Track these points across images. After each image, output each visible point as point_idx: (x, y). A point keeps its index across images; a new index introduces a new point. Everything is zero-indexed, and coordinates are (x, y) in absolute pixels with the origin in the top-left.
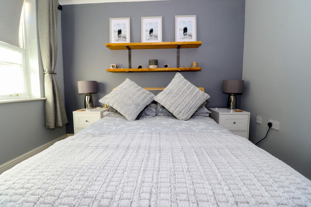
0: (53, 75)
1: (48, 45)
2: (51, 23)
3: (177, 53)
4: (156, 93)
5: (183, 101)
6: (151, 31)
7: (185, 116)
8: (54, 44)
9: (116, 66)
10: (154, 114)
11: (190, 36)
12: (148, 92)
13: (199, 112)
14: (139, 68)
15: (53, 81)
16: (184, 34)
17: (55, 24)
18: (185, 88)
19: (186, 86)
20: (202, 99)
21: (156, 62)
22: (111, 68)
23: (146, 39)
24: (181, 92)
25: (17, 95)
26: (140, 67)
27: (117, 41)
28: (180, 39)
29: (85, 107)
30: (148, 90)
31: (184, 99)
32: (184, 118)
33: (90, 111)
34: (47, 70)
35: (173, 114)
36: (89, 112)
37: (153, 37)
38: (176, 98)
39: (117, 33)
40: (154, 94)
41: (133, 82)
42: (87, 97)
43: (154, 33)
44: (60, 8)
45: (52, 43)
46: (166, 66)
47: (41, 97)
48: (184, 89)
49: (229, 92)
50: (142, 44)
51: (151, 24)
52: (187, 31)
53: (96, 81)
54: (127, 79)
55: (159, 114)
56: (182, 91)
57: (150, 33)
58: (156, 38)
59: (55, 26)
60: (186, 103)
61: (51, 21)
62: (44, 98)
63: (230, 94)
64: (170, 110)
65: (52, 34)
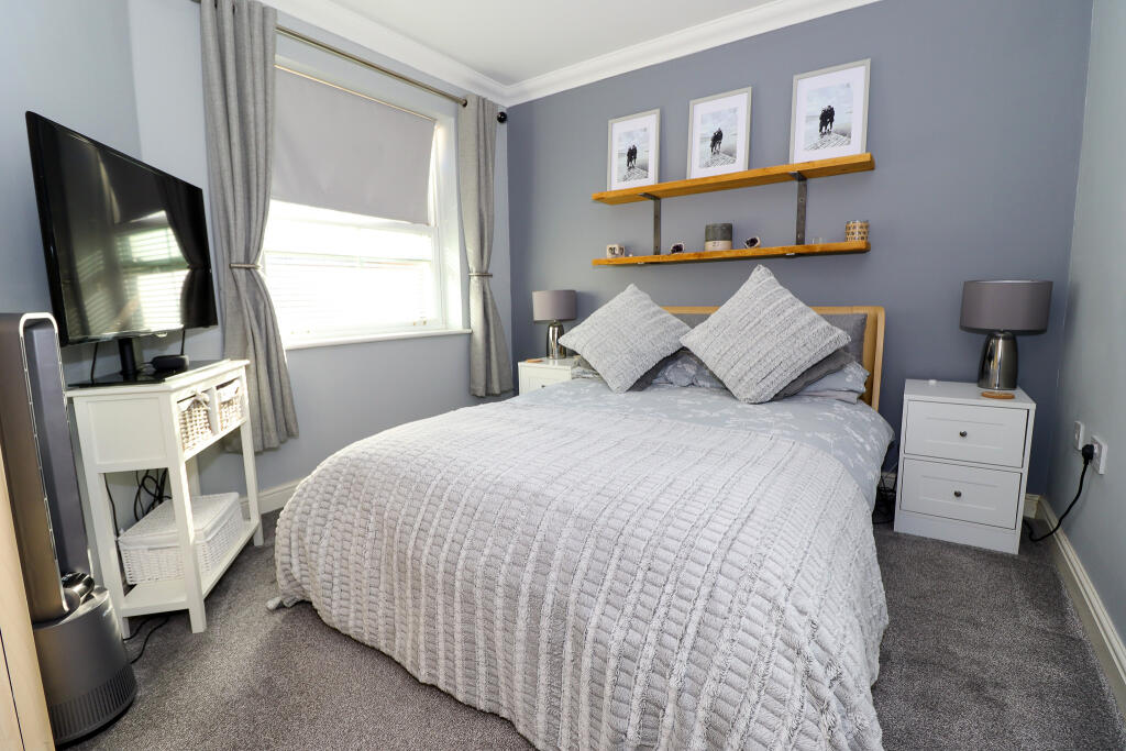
0: (485, 279)
1: (477, 214)
2: (482, 164)
3: (799, 196)
4: (693, 321)
5: (751, 348)
6: (717, 138)
7: (753, 393)
8: (488, 211)
9: (621, 249)
10: (686, 381)
11: (844, 135)
12: (676, 321)
13: (825, 387)
14: (673, 252)
15: (484, 293)
16: (821, 130)
17: (490, 164)
18: (766, 311)
19: (771, 308)
20: (816, 347)
21: (727, 232)
22: (609, 255)
23: (701, 166)
24: (751, 325)
25: (425, 323)
26: (678, 249)
27: (625, 179)
28: (807, 149)
29: (548, 355)
30: (676, 316)
31: (756, 344)
32: (749, 396)
33: (559, 364)
34: (474, 270)
35: (724, 384)
36: (556, 366)
37: (722, 154)
38: (735, 340)
39: (626, 158)
40: (689, 324)
41: (643, 295)
42: (551, 329)
43: (724, 142)
44: (502, 118)
45: (484, 209)
46: (753, 242)
47: (464, 328)
48: (761, 317)
49: (988, 325)
50: (689, 184)
51: (716, 116)
52: (832, 121)
53: (574, 291)
54: (632, 285)
55: (701, 383)
56: (757, 320)
57: (713, 145)
58: (731, 155)
59: (490, 168)
60: (761, 356)
61: (482, 160)
62: (469, 331)
63: (991, 335)
64: (717, 373)
65: (483, 191)
